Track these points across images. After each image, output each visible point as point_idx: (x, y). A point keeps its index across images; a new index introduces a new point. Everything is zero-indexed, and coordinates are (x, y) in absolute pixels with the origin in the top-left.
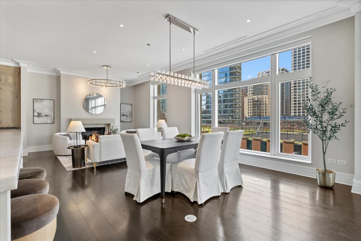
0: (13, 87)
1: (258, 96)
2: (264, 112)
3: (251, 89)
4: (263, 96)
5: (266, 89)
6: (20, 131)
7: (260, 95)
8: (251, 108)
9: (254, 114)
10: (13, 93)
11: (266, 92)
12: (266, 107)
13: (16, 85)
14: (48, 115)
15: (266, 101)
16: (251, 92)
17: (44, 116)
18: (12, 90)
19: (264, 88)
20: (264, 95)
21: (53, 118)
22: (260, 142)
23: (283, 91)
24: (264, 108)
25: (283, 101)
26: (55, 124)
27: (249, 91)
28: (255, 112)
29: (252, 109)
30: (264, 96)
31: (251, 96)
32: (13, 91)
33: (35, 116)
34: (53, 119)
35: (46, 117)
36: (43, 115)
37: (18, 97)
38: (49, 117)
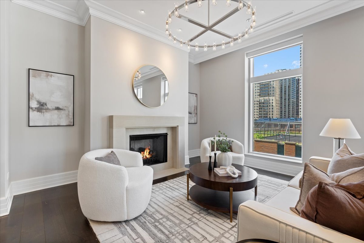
1: (264, 98)
2: (271, 114)
3: (257, 91)
4: (269, 97)
5: (273, 91)
7: (266, 96)
8: (257, 109)
9: (260, 115)
11: (273, 94)
12: (272, 109)
14: (61, 107)
15: (272, 103)
16: (257, 94)
17: (53, 109)
19: (270, 89)
20: (271, 96)
21: (71, 114)
22: (294, 146)
23: (290, 93)
24: (271, 110)
25: (290, 103)
26: (75, 129)
27: (256, 92)
28: (262, 114)
29: (258, 111)
30: (271, 98)
31: (258, 98)
33: (32, 108)
34: (71, 117)
35: (56, 111)
36: (50, 107)
38: (62, 112)
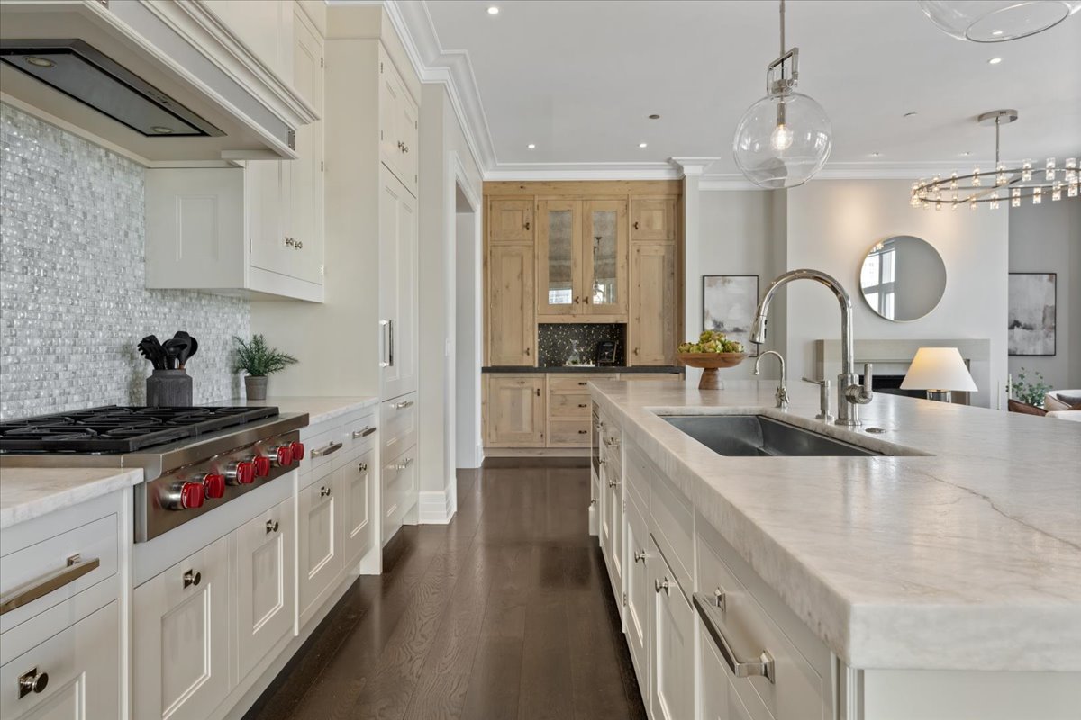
0: (663, 243)
6: (684, 378)
10: (663, 261)
13: (672, 236)
14: (741, 328)
17: (731, 332)
18: (663, 254)
32: (664, 257)
35: (734, 334)
36: (727, 329)
37: (676, 273)
38: (743, 335)
